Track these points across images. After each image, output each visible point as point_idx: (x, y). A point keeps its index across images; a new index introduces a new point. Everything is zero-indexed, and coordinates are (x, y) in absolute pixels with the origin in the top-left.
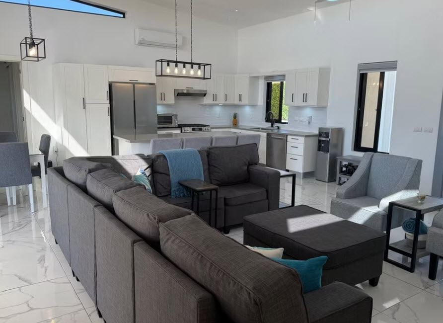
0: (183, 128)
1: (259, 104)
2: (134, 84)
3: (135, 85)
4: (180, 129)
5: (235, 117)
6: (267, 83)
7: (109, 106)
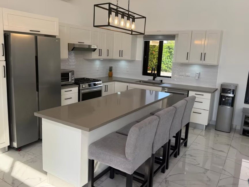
0: (81, 85)
1: (137, 59)
2: (36, 36)
3: (38, 37)
4: (78, 85)
5: (111, 69)
6: (145, 41)
7: (4, 63)
